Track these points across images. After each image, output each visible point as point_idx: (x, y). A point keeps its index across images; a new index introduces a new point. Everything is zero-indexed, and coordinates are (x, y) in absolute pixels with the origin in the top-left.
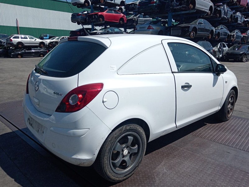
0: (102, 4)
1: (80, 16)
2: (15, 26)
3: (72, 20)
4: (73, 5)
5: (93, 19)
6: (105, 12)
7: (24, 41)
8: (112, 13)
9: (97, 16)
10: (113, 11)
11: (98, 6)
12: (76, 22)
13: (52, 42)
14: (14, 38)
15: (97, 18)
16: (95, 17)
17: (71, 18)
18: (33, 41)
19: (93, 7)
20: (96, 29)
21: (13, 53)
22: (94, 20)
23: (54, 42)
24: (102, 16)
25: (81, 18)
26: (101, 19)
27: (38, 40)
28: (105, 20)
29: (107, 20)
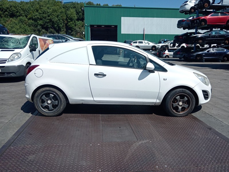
0: (207, 8)
1: (185, 22)
2: (142, 33)
3: (177, 26)
4: (181, 13)
5: (195, 23)
6: (208, 16)
7: (140, 45)
8: (218, 15)
9: (199, 20)
10: (220, 14)
11: (205, 10)
12: (181, 28)
13: (163, 46)
14: (134, 43)
15: (198, 22)
16: (196, 21)
17: (177, 24)
18: (147, 45)
19: (198, 12)
20: (200, 32)
21: (131, 55)
22: (196, 25)
23: (164, 45)
24: (204, 20)
25: (185, 23)
26: (203, 23)
27: (152, 44)
28: (207, 23)
29: (211, 24)
